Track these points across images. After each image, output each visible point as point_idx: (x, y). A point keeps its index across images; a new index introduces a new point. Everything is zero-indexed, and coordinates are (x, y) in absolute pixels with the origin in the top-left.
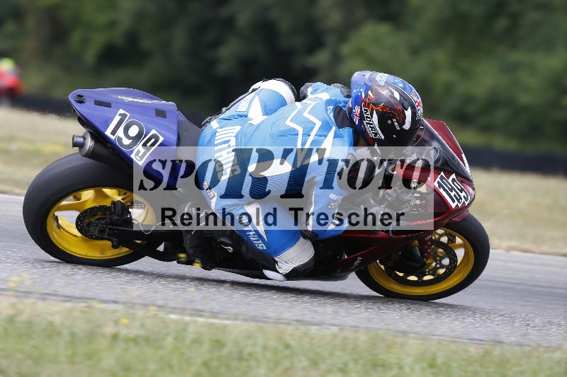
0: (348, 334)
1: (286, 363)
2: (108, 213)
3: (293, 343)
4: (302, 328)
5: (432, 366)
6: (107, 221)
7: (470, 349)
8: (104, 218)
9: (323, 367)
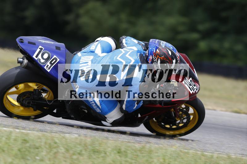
0: (83, 138)
1: (55, 150)
2: (32, 94)
3: (57, 141)
4: (62, 135)
5: (119, 152)
6: (31, 98)
7: (136, 145)
8: (30, 97)
9: (71, 152)
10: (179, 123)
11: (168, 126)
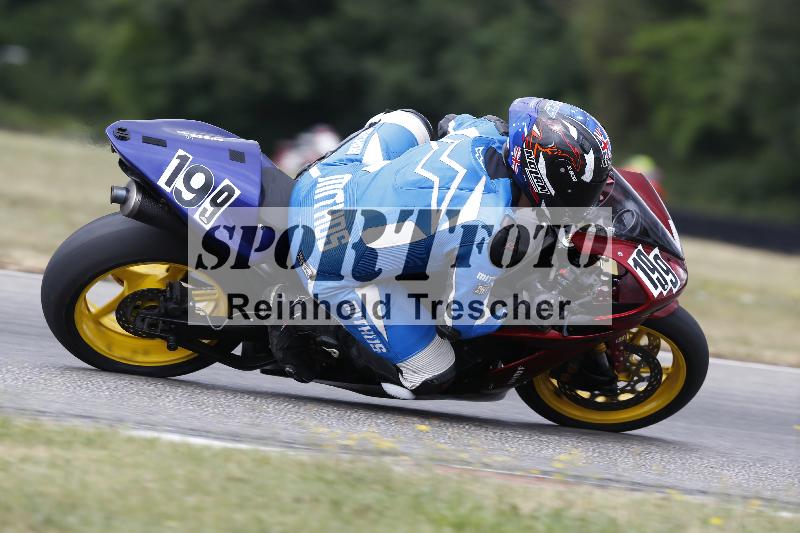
2: (161, 299)
6: (160, 311)
10: (623, 391)
11: (585, 394)
